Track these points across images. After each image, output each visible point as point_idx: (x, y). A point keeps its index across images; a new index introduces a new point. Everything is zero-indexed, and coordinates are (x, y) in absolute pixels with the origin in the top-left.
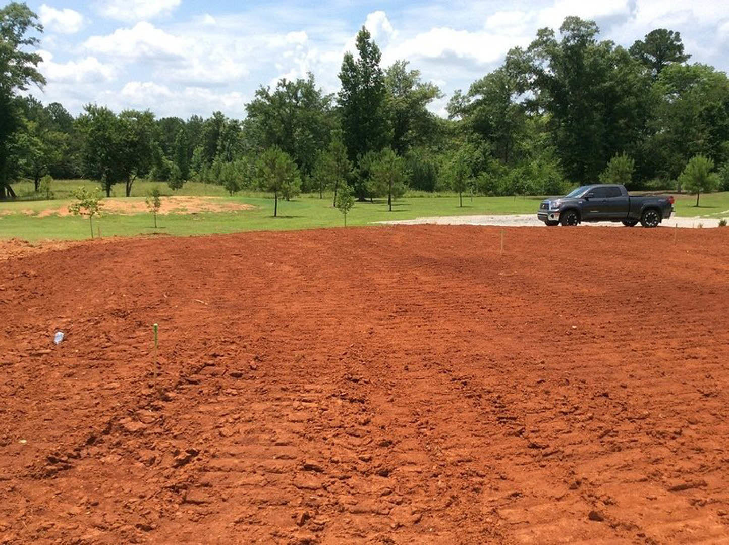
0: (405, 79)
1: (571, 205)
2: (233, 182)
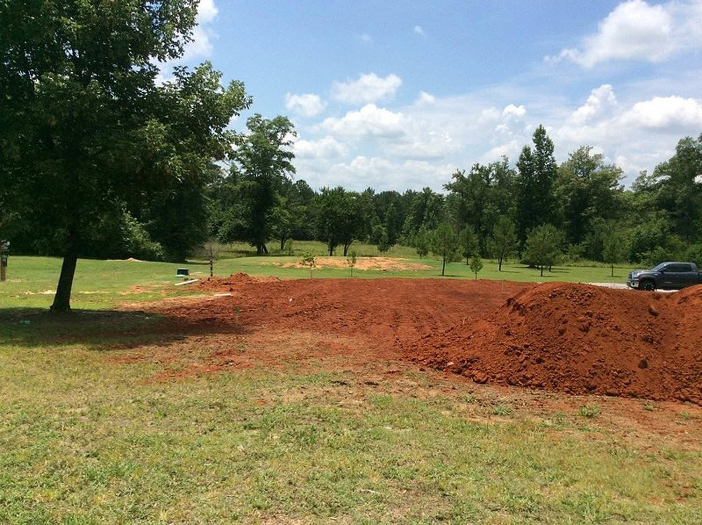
0: (589, 162)
1: (650, 276)
2: (423, 247)
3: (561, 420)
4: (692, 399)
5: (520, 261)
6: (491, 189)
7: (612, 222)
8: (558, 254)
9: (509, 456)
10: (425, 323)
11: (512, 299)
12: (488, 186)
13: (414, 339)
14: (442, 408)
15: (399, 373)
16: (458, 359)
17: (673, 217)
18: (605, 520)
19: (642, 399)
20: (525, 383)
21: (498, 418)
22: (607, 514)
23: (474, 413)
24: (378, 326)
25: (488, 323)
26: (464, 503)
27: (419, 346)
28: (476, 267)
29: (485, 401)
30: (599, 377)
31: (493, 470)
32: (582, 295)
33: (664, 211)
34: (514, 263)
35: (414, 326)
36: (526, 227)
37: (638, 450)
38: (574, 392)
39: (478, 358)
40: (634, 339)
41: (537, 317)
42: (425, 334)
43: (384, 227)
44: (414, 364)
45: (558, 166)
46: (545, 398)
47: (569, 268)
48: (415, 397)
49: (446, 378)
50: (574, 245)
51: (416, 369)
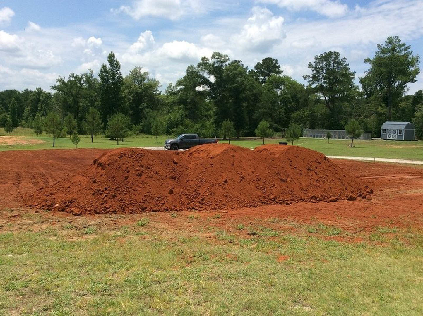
0: (141, 76)
1: (175, 142)
2: (39, 128)
3: (126, 230)
4: (195, 208)
5: (105, 136)
6: (84, 90)
7: (156, 112)
8: (126, 131)
9: (93, 259)
10: (39, 180)
11: (97, 160)
12: (80, 88)
13: (31, 191)
14: (50, 236)
15: (20, 216)
16: (62, 201)
17: (186, 109)
18: (149, 286)
19: (171, 211)
20: (106, 211)
21: (88, 236)
22: (150, 282)
23: (72, 235)
24: (4, 185)
25: (82, 176)
26: (62, 296)
27: (35, 196)
28: (76, 140)
29: (79, 227)
30: (148, 202)
31: (83, 270)
32: (138, 155)
33: (182, 106)
34: (101, 137)
35: (31, 182)
36: (107, 115)
37: (168, 241)
38: (134, 212)
39: (76, 200)
40: (166, 178)
41: (112, 170)
42: (39, 187)
43: (9, 115)
44: (31, 209)
45: (124, 78)
46: (117, 219)
47: (134, 139)
48: (31, 231)
49: (54, 215)
50: (135, 125)
51: (32, 212)
